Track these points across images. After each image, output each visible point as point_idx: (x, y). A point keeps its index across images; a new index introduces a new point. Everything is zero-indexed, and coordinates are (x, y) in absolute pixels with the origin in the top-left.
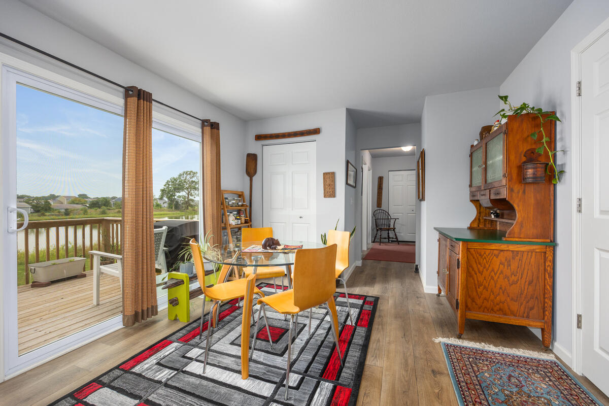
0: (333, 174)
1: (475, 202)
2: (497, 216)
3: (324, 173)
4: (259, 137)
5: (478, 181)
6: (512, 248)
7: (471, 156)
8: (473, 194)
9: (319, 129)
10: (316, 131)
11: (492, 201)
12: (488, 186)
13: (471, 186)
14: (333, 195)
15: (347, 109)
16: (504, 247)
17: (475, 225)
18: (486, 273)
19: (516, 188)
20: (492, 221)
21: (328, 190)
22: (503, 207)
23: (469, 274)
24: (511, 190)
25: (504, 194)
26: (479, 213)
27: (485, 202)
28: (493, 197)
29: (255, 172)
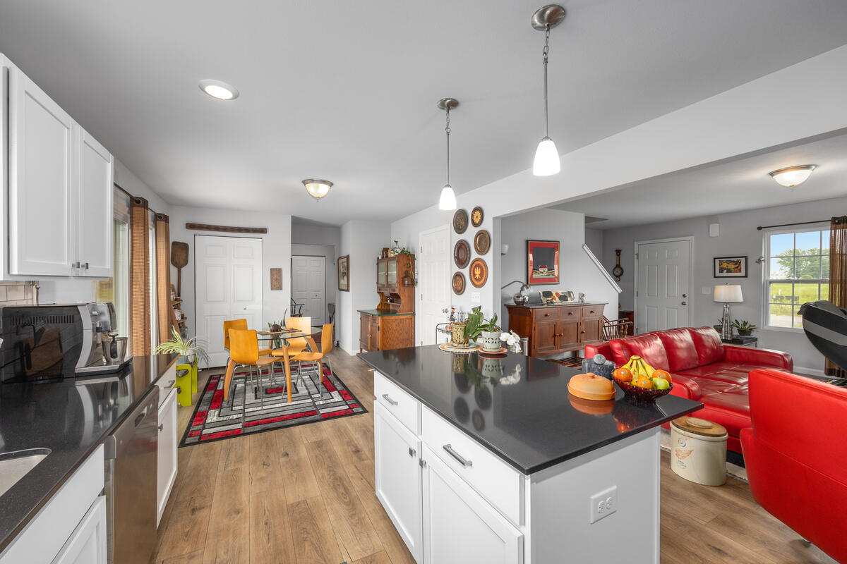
0: (280, 270)
1: (381, 294)
2: (391, 301)
3: (271, 269)
4: (191, 226)
5: (383, 281)
6: (401, 317)
7: (378, 264)
8: (379, 289)
9: (266, 229)
10: (263, 231)
11: (391, 294)
12: (388, 285)
13: (378, 283)
14: (280, 288)
15: (292, 217)
16: (397, 317)
17: (380, 307)
18: (390, 331)
19: (402, 288)
20: (388, 305)
21: (275, 283)
22: (395, 297)
23: (383, 333)
24: (400, 290)
25: (397, 292)
26: (382, 300)
27: (387, 293)
28: (391, 292)
29: (186, 262)
